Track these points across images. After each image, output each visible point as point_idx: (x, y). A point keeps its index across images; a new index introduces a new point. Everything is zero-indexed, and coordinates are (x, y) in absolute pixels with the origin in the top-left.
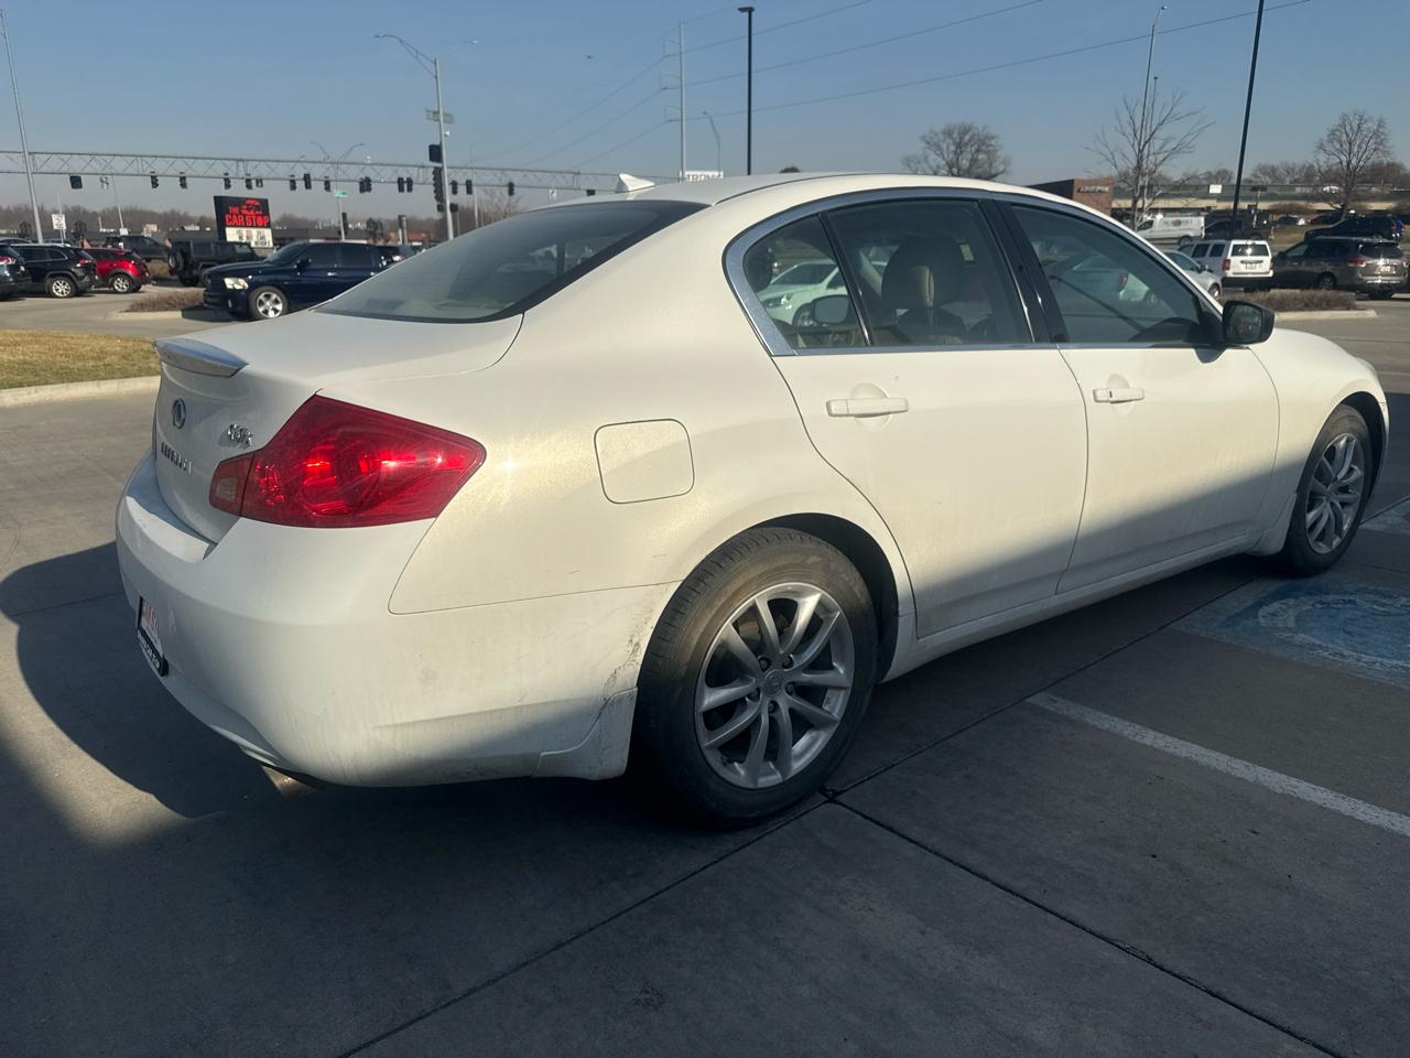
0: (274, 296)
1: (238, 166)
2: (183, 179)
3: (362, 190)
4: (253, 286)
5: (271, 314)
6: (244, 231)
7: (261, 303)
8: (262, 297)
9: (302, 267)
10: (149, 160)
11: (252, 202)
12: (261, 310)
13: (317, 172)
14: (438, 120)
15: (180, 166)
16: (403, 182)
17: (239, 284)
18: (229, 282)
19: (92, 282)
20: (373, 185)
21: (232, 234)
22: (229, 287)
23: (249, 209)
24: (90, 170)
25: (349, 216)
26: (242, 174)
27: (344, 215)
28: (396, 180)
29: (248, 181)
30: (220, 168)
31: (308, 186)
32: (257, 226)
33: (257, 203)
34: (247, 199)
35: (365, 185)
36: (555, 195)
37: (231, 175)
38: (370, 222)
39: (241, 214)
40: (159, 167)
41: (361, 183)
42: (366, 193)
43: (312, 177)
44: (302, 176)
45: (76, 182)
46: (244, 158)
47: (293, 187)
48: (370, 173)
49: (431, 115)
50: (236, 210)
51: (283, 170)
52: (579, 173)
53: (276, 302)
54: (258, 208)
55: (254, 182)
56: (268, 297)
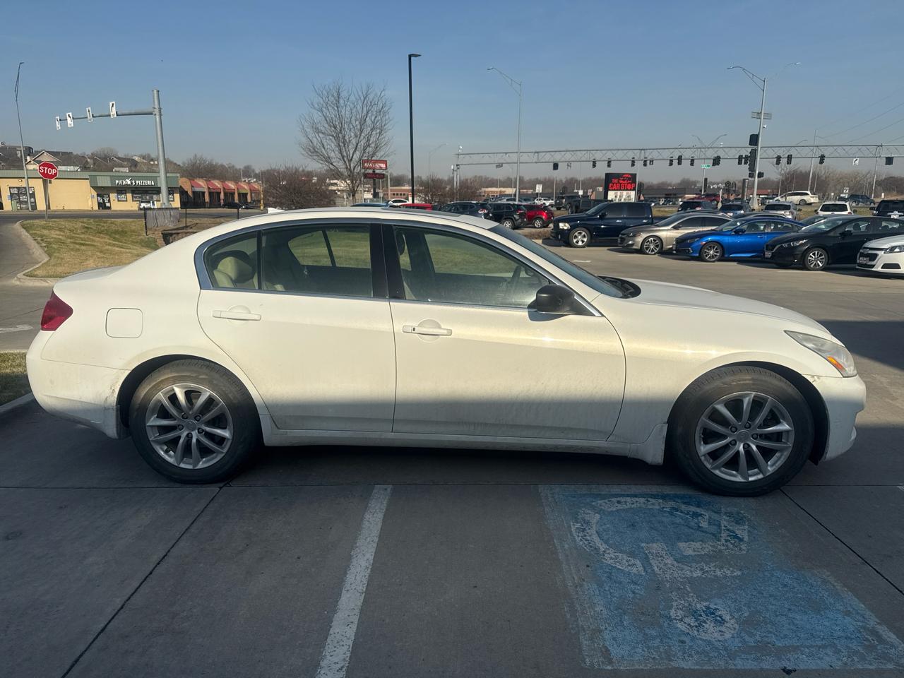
0: (583, 233)
1: (641, 153)
2: (609, 162)
3: (714, 164)
4: (573, 228)
5: (580, 243)
6: (619, 192)
7: (576, 237)
8: (576, 234)
9: (602, 217)
10: (593, 152)
11: (627, 176)
12: (575, 241)
13: (687, 154)
14: (760, 118)
15: (609, 155)
16: (742, 158)
17: (565, 226)
18: (561, 225)
19: (523, 222)
20: (721, 161)
21: (611, 195)
22: (561, 227)
23: (624, 180)
24: (563, 160)
25: (708, 180)
26: (642, 158)
27: (706, 179)
28: (738, 157)
29: (645, 161)
30: (630, 155)
31: (680, 163)
32: (627, 190)
33: (630, 176)
34: (624, 174)
35: (716, 161)
36: (857, 162)
37: (636, 158)
38: (728, 183)
39: (619, 182)
40: (598, 156)
41: (714, 160)
42: (716, 166)
43: (683, 158)
44: (677, 157)
45: (556, 166)
46: (645, 148)
47: (671, 164)
48: (721, 153)
49: (755, 116)
50: (616, 181)
51: (667, 154)
52: (881, 146)
53: (584, 236)
54: (629, 179)
55: (648, 162)
56: (580, 233)
